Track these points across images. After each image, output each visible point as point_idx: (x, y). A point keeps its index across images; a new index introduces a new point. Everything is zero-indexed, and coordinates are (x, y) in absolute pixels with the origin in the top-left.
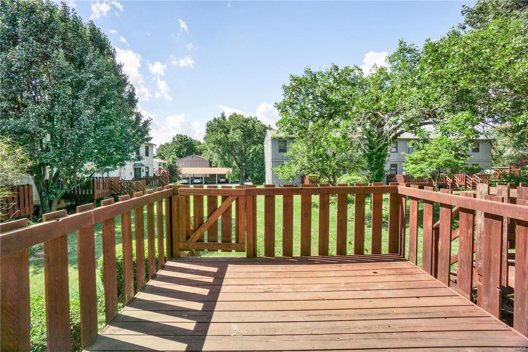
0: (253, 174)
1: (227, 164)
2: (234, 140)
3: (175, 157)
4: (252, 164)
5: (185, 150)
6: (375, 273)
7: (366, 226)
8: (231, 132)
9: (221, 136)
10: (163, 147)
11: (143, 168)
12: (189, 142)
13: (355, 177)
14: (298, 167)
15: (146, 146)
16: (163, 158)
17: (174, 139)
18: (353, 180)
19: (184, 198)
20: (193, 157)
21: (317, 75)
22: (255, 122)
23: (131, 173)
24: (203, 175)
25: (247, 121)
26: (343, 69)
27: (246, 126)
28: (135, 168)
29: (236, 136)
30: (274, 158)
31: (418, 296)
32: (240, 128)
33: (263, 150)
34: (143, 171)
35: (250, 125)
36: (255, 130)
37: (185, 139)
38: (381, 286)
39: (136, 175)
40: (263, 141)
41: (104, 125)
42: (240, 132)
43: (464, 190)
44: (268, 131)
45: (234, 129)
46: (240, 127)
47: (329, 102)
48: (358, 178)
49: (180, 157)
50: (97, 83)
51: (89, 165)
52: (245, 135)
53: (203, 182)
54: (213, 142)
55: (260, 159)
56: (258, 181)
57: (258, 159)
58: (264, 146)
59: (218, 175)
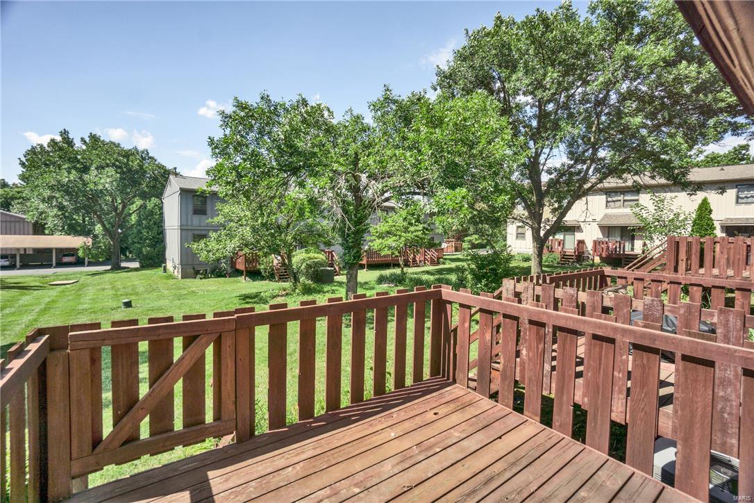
0: (140, 248)
2: (100, 187)
4: (139, 232)
6: (435, 414)
7: (343, 326)
8: (93, 172)
9: (67, 176)
13: (311, 255)
14: (236, 242)
18: (310, 258)
19: (86, 355)
21: (278, 107)
22: (144, 159)
24: (17, 249)
25: (127, 154)
26: (314, 105)
27: (127, 164)
29: (104, 179)
30: (184, 223)
31: (499, 436)
32: (112, 166)
33: (161, 208)
35: (135, 165)
36: (145, 172)
38: (456, 435)
40: (161, 194)
42: (113, 173)
43: (423, 266)
44: (171, 177)
45: (100, 168)
46: (114, 164)
47: (294, 151)
48: (316, 255)
52: (124, 179)
53: (18, 264)
54: (52, 188)
55: (155, 224)
56: (151, 261)
57: (151, 223)
58: (162, 202)
59: (56, 249)
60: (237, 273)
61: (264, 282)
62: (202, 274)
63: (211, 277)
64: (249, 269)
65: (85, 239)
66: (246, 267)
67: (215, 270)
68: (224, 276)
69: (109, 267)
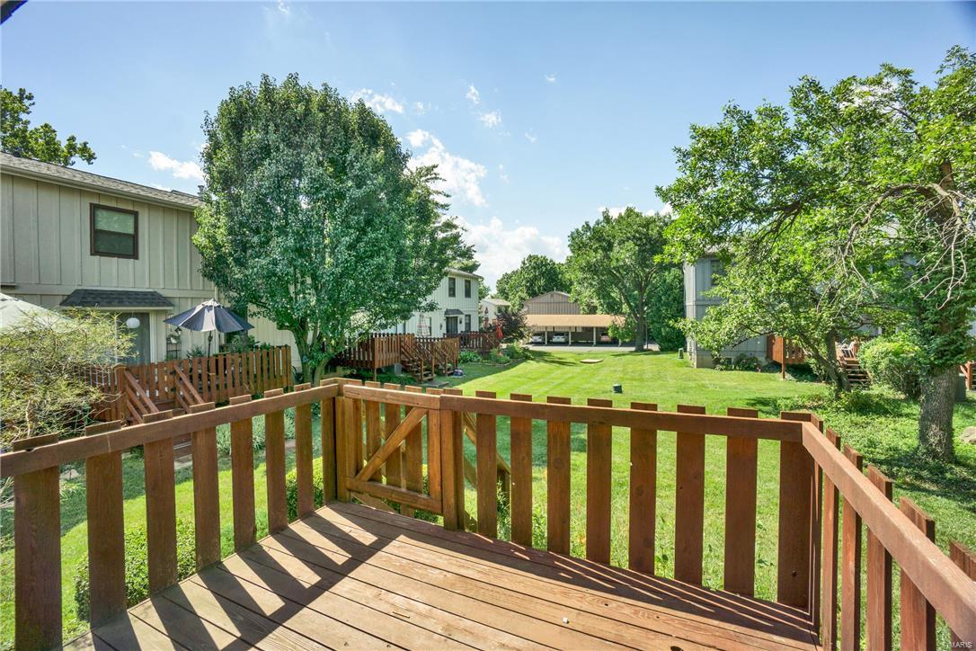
0: (660, 328)
1: (613, 308)
2: (622, 263)
3: (524, 295)
5: (542, 282)
8: (616, 248)
9: (597, 256)
10: (507, 278)
11: (462, 317)
12: (549, 267)
14: (733, 322)
15: (466, 281)
16: (506, 298)
17: (524, 263)
20: (552, 296)
22: (665, 224)
23: (441, 326)
24: (570, 328)
25: (648, 223)
27: (646, 234)
28: (447, 318)
29: (624, 254)
30: (700, 297)
32: (633, 240)
33: (681, 281)
34: (461, 322)
35: (654, 233)
37: (542, 262)
39: (450, 328)
41: (371, 257)
42: (633, 246)
45: (622, 242)
46: (634, 237)
49: (534, 294)
50: (358, 193)
51: (360, 318)
52: (644, 251)
53: (570, 341)
54: (582, 269)
55: (674, 300)
56: (670, 344)
57: (670, 299)
58: (683, 273)
59: (597, 328)
60: (774, 367)
61: (816, 385)
62: (722, 364)
63: (735, 369)
64: (791, 363)
65: (613, 317)
66: (784, 357)
67: (741, 360)
68: (754, 369)
69: (633, 349)
